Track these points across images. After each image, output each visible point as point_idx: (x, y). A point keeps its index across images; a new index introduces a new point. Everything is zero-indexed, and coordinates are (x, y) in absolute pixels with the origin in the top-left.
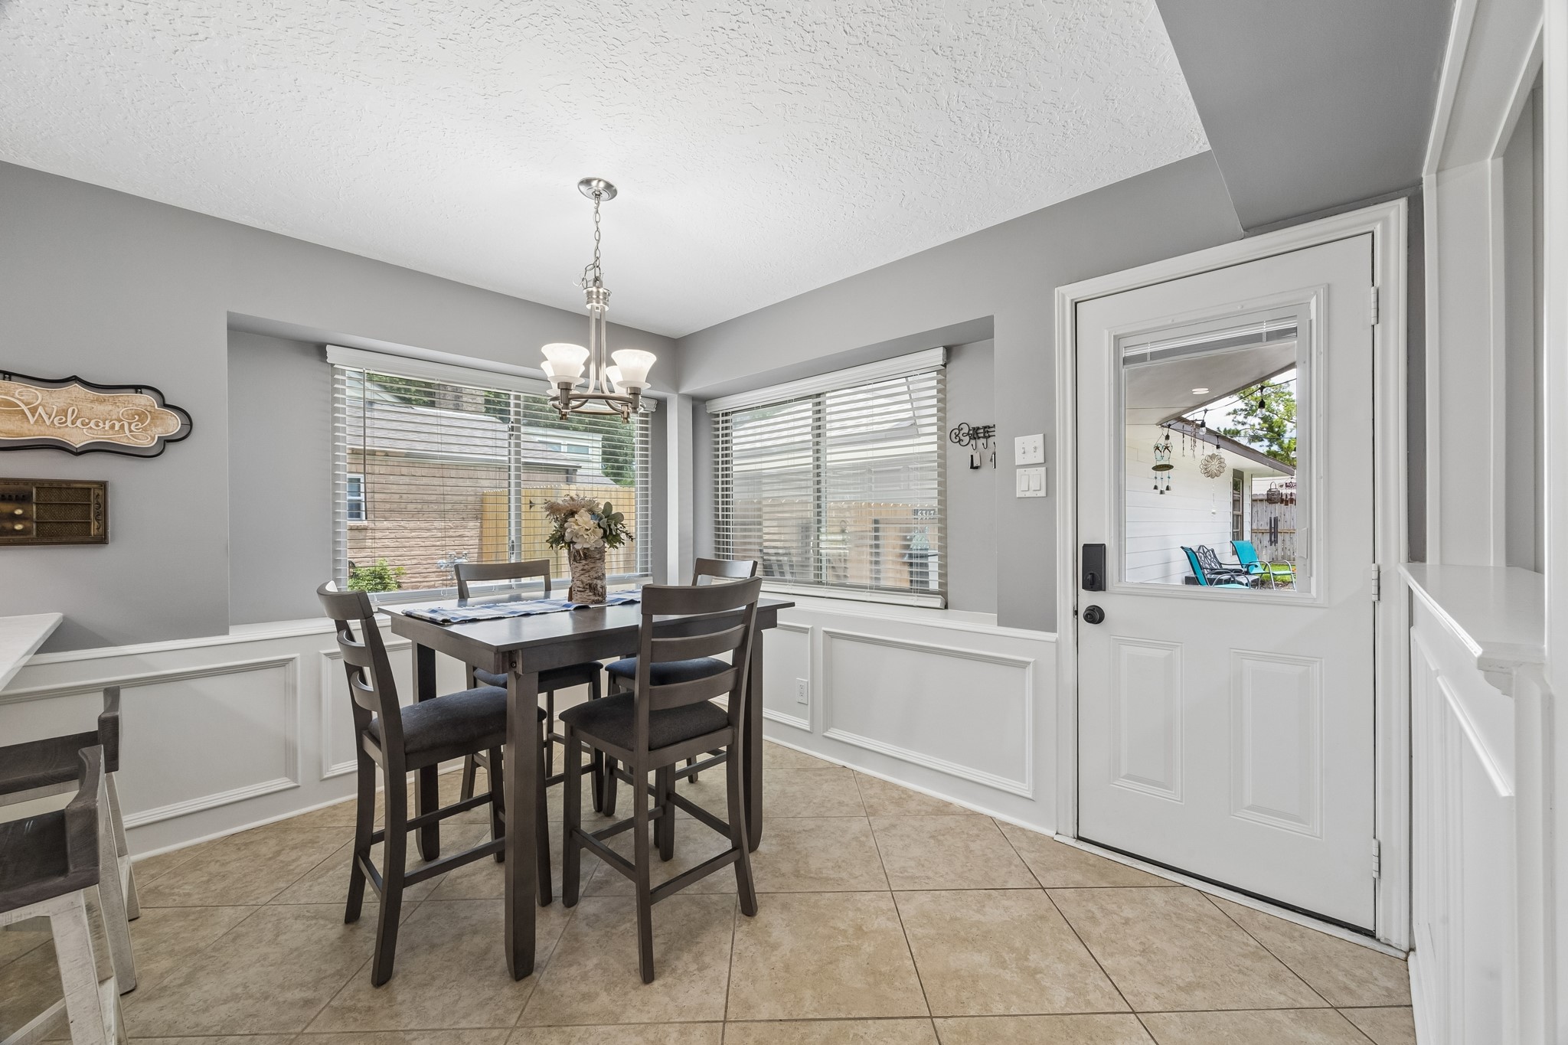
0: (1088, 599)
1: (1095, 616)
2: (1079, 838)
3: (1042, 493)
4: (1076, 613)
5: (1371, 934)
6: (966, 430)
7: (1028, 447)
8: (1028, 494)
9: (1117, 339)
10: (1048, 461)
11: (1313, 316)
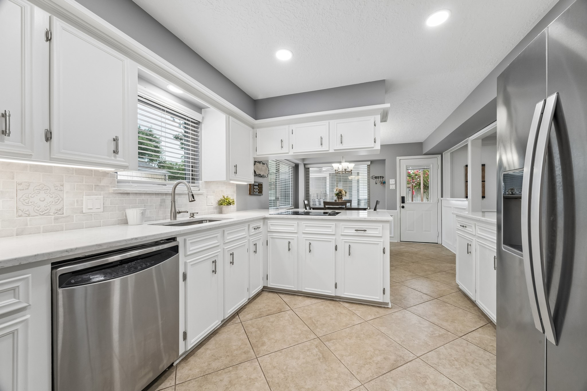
0: (402, 205)
1: (403, 207)
2: (401, 241)
3: (395, 189)
4: (400, 207)
5: (437, 243)
6: (374, 177)
7: (392, 181)
8: (392, 189)
9: (406, 166)
10: (396, 184)
11: (431, 167)
